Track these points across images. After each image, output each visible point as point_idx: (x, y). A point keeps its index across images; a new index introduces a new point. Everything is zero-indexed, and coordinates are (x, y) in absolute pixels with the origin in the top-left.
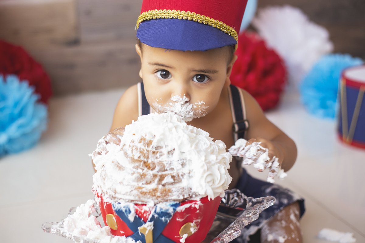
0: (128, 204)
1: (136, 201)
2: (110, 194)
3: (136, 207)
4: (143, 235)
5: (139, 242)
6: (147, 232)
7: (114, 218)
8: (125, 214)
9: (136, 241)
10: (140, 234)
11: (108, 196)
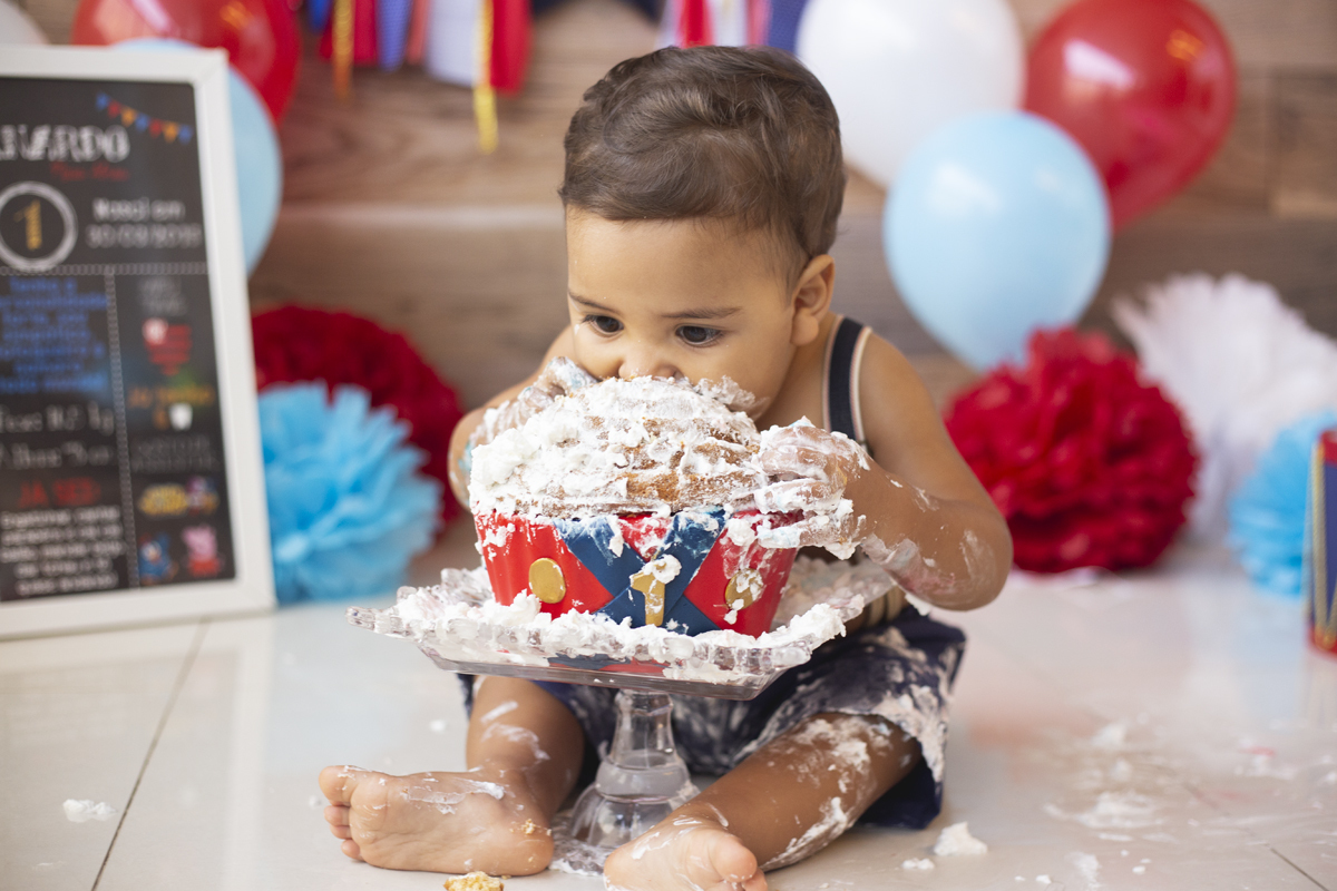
0: (602, 516)
1: (622, 505)
2: (547, 501)
3: (624, 521)
4: (640, 597)
5: (627, 620)
6: (654, 584)
7: (556, 567)
8: (597, 543)
9: (619, 621)
10: (631, 597)
11: (539, 509)
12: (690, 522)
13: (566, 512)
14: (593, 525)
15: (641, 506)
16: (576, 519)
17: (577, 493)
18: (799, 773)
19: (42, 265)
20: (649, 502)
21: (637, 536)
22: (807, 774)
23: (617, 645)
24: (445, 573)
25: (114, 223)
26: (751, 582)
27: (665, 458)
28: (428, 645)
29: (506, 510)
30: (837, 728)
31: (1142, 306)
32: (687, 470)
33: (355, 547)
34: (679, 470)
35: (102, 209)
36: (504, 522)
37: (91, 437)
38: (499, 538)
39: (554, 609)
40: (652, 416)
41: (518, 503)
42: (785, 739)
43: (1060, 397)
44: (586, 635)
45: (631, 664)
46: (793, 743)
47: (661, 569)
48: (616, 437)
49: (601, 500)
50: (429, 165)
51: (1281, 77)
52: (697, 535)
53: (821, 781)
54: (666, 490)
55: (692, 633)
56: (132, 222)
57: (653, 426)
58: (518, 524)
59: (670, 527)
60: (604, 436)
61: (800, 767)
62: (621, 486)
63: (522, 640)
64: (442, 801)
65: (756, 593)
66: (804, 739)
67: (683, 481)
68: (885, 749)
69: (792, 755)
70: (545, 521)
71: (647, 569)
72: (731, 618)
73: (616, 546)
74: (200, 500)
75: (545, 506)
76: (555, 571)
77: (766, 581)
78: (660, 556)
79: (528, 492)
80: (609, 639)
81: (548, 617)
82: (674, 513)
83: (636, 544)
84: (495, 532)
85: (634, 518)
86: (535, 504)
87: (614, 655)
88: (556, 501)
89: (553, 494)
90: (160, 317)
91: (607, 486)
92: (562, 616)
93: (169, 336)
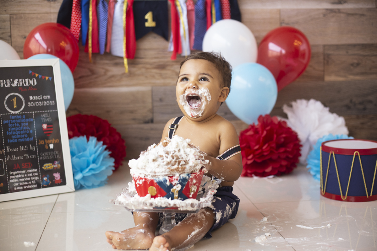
0: (164, 177)
1: (169, 175)
3: (169, 178)
4: (173, 194)
5: (170, 198)
6: (176, 191)
7: (154, 188)
8: (164, 183)
9: (168, 198)
10: (171, 194)
11: (150, 176)
12: (183, 177)
13: (156, 177)
14: (163, 179)
15: (173, 174)
16: (159, 178)
17: (159, 173)
19: (17, 112)
20: (174, 173)
23: (169, 204)
25: (34, 101)
26: (195, 188)
29: (142, 176)
33: (94, 175)
34: (180, 166)
35: (31, 98)
36: (142, 179)
37: (30, 152)
39: (154, 197)
41: (145, 175)
43: (265, 133)
45: (172, 208)
47: (177, 187)
48: (166, 160)
49: (164, 174)
52: (184, 180)
55: (183, 200)
56: (38, 101)
58: (145, 179)
59: (179, 178)
60: (163, 159)
62: (168, 170)
63: (148, 204)
64: (132, 237)
65: (195, 190)
70: (152, 179)
71: (175, 188)
72: (191, 196)
73: (168, 183)
74: (57, 166)
75: (152, 175)
76: (154, 189)
77: (197, 187)
78: (177, 185)
79: (147, 172)
80: (168, 203)
81: (153, 199)
82: (180, 175)
83: (172, 182)
84: (139, 181)
85: (171, 177)
86: (149, 175)
87: (169, 206)
88: (154, 174)
89: (153, 173)
90: (45, 123)
91: (165, 171)
92: (156, 198)
93: (47, 127)
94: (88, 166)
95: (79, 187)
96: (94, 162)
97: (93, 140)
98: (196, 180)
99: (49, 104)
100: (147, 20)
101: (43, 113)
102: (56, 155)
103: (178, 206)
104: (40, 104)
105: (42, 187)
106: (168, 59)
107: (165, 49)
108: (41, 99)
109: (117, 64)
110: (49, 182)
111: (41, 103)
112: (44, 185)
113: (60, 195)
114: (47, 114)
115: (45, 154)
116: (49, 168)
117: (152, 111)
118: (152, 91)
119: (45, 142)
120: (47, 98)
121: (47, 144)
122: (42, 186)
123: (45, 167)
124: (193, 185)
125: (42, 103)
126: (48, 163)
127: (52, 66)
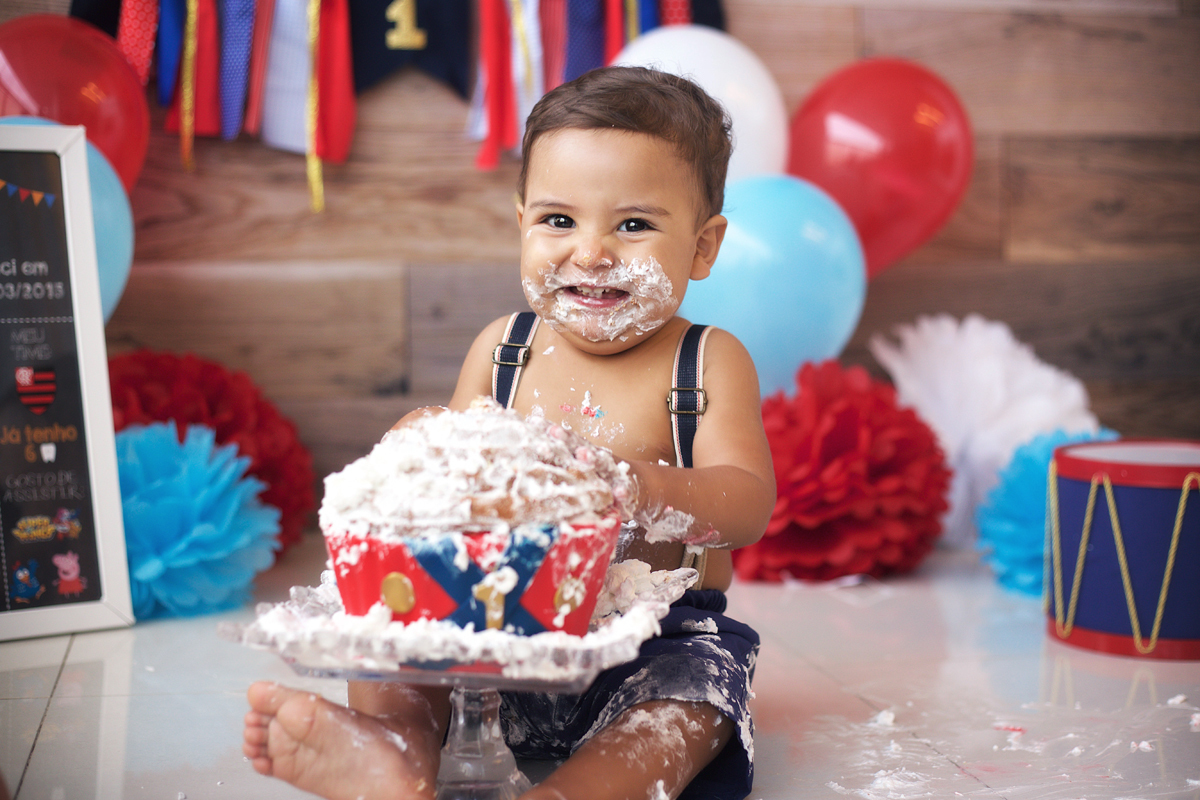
0: (447, 535)
1: (466, 525)
2: (398, 523)
3: (468, 540)
4: (482, 607)
5: (470, 626)
6: (494, 595)
7: (407, 581)
8: (444, 559)
9: (462, 626)
10: (473, 606)
11: (391, 530)
12: (525, 538)
13: (414, 533)
14: (440, 543)
15: (482, 525)
16: (424, 539)
17: (425, 515)
18: (628, 759)
20: (489, 521)
21: (479, 552)
22: (635, 761)
23: (464, 650)
24: (293, 590)
26: (577, 589)
27: (500, 483)
28: (289, 654)
29: (360, 532)
30: (656, 716)
31: (896, 343)
32: (520, 493)
33: (206, 566)
34: (514, 492)
36: (356, 541)
38: (351, 557)
39: (405, 617)
40: (487, 445)
41: (371, 525)
42: (613, 730)
43: (828, 423)
44: (437, 640)
45: (476, 665)
46: (620, 733)
47: (501, 580)
48: (457, 465)
49: (446, 521)
50: (266, 223)
51: (1009, 140)
52: (530, 550)
53: (646, 765)
54: (504, 510)
55: (526, 635)
57: (488, 454)
58: (371, 543)
59: (508, 543)
60: (445, 464)
61: (629, 754)
62: (465, 508)
63: (378, 648)
65: (579, 599)
66: (630, 729)
67: (517, 503)
68: (698, 733)
69: (620, 743)
70: (396, 540)
71: (489, 581)
72: (559, 621)
73: (461, 562)
74: (66, 528)
75: (396, 528)
76: (405, 586)
77: (587, 588)
78: (499, 569)
79: (380, 514)
80: (457, 643)
81: (399, 625)
82: (511, 530)
83: (479, 559)
84: (348, 551)
85: (477, 536)
86: (387, 525)
87: (461, 658)
88: (405, 522)
89: (403, 517)
90: (27, 364)
91: (452, 509)
92: (413, 625)
93: (35, 381)
94: (183, 530)
95: (149, 609)
96: (206, 516)
97: (201, 438)
98: (581, 556)
99: (42, 293)
100: (392, 25)
101: (19, 327)
102: (67, 485)
103: (499, 657)
104: (8, 291)
105: (8, 606)
106: (467, 166)
107: (453, 132)
108: (11, 275)
109: (280, 180)
110: (38, 588)
111: (11, 287)
112: (19, 600)
113: (79, 641)
114: (33, 331)
115: (23, 481)
116: (39, 533)
117: (405, 351)
118: (407, 281)
119: (23, 437)
120: (34, 271)
121: (33, 442)
122: (10, 603)
123: (25, 530)
124: (569, 576)
125: (15, 289)
126: (33, 514)
127: (59, 150)
